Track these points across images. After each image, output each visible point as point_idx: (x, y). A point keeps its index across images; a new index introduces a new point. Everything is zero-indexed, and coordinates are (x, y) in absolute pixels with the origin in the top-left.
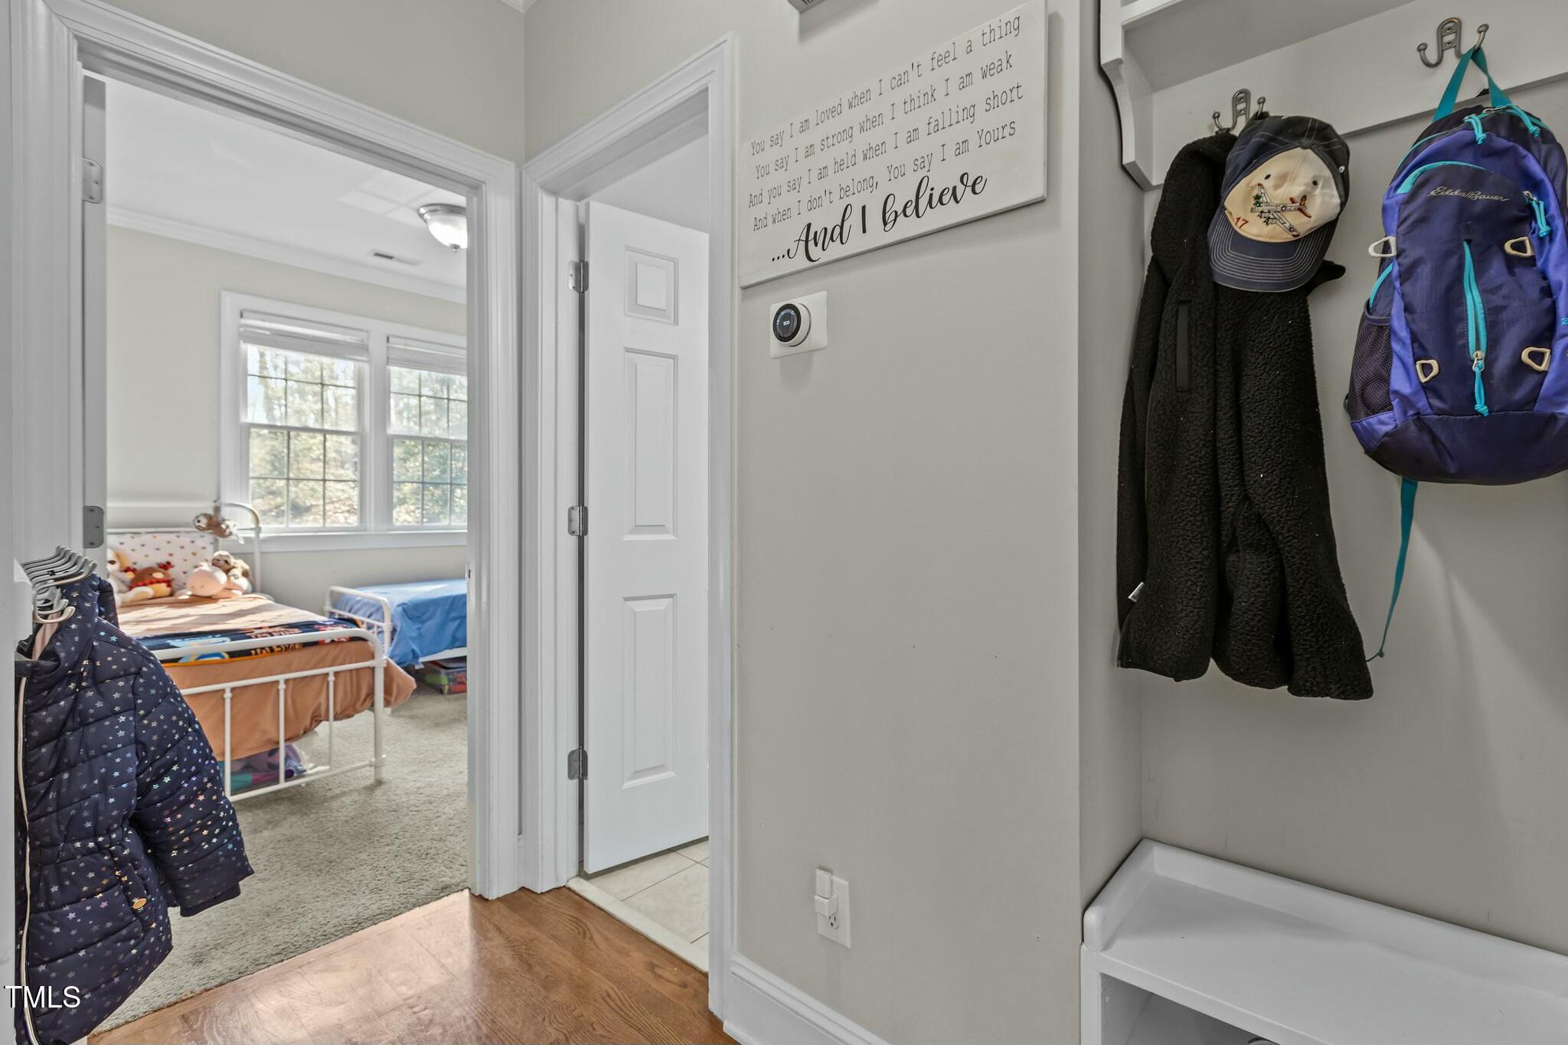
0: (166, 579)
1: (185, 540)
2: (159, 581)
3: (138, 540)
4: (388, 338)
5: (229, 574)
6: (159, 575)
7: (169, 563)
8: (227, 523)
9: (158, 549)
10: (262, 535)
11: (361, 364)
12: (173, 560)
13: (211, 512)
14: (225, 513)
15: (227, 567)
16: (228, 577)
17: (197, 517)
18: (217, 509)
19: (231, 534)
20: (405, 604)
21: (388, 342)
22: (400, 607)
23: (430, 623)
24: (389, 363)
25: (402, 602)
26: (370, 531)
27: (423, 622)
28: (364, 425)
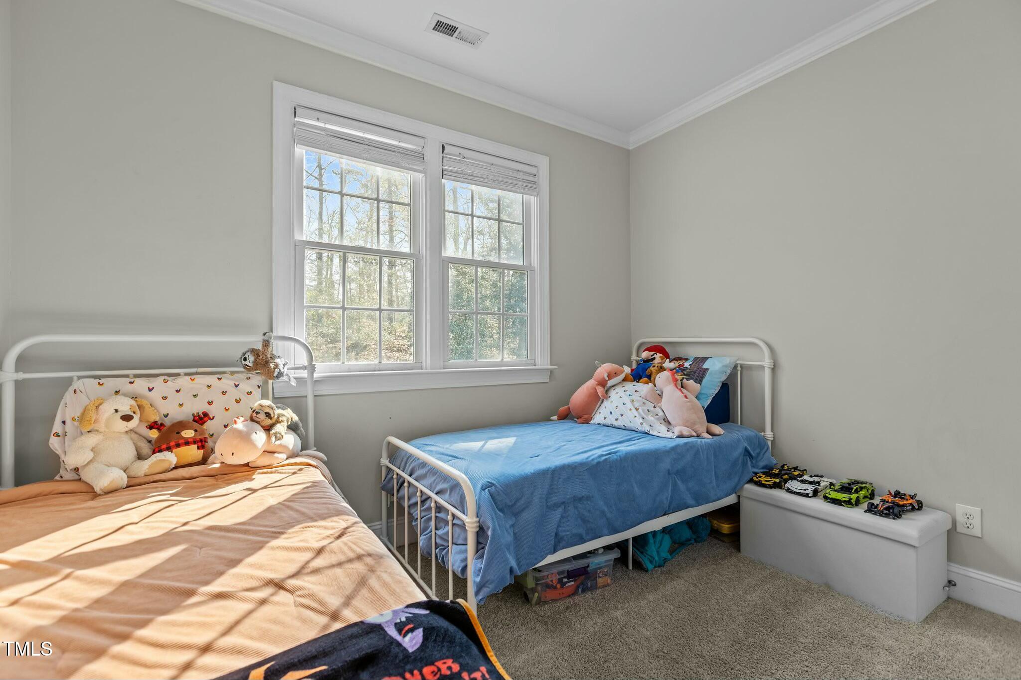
0: (198, 438)
1: (227, 383)
2: (187, 443)
3: (173, 384)
4: (443, 147)
5: (272, 432)
6: (188, 434)
7: (206, 414)
8: (277, 361)
9: (195, 396)
10: (316, 375)
11: (417, 174)
12: (212, 411)
13: (259, 347)
14: (277, 347)
15: (268, 422)
16: (269, 437)
17: (244, 354)
18: (266, 344)
19: (281, 374)
20: (493, 485)
21: (443, 151)
22: (487, 490)
23: (525, 515)
24: (444, 176)
25: (488, 482)
26: (426, 369)
27: (516, 515)
28: (419, 247)
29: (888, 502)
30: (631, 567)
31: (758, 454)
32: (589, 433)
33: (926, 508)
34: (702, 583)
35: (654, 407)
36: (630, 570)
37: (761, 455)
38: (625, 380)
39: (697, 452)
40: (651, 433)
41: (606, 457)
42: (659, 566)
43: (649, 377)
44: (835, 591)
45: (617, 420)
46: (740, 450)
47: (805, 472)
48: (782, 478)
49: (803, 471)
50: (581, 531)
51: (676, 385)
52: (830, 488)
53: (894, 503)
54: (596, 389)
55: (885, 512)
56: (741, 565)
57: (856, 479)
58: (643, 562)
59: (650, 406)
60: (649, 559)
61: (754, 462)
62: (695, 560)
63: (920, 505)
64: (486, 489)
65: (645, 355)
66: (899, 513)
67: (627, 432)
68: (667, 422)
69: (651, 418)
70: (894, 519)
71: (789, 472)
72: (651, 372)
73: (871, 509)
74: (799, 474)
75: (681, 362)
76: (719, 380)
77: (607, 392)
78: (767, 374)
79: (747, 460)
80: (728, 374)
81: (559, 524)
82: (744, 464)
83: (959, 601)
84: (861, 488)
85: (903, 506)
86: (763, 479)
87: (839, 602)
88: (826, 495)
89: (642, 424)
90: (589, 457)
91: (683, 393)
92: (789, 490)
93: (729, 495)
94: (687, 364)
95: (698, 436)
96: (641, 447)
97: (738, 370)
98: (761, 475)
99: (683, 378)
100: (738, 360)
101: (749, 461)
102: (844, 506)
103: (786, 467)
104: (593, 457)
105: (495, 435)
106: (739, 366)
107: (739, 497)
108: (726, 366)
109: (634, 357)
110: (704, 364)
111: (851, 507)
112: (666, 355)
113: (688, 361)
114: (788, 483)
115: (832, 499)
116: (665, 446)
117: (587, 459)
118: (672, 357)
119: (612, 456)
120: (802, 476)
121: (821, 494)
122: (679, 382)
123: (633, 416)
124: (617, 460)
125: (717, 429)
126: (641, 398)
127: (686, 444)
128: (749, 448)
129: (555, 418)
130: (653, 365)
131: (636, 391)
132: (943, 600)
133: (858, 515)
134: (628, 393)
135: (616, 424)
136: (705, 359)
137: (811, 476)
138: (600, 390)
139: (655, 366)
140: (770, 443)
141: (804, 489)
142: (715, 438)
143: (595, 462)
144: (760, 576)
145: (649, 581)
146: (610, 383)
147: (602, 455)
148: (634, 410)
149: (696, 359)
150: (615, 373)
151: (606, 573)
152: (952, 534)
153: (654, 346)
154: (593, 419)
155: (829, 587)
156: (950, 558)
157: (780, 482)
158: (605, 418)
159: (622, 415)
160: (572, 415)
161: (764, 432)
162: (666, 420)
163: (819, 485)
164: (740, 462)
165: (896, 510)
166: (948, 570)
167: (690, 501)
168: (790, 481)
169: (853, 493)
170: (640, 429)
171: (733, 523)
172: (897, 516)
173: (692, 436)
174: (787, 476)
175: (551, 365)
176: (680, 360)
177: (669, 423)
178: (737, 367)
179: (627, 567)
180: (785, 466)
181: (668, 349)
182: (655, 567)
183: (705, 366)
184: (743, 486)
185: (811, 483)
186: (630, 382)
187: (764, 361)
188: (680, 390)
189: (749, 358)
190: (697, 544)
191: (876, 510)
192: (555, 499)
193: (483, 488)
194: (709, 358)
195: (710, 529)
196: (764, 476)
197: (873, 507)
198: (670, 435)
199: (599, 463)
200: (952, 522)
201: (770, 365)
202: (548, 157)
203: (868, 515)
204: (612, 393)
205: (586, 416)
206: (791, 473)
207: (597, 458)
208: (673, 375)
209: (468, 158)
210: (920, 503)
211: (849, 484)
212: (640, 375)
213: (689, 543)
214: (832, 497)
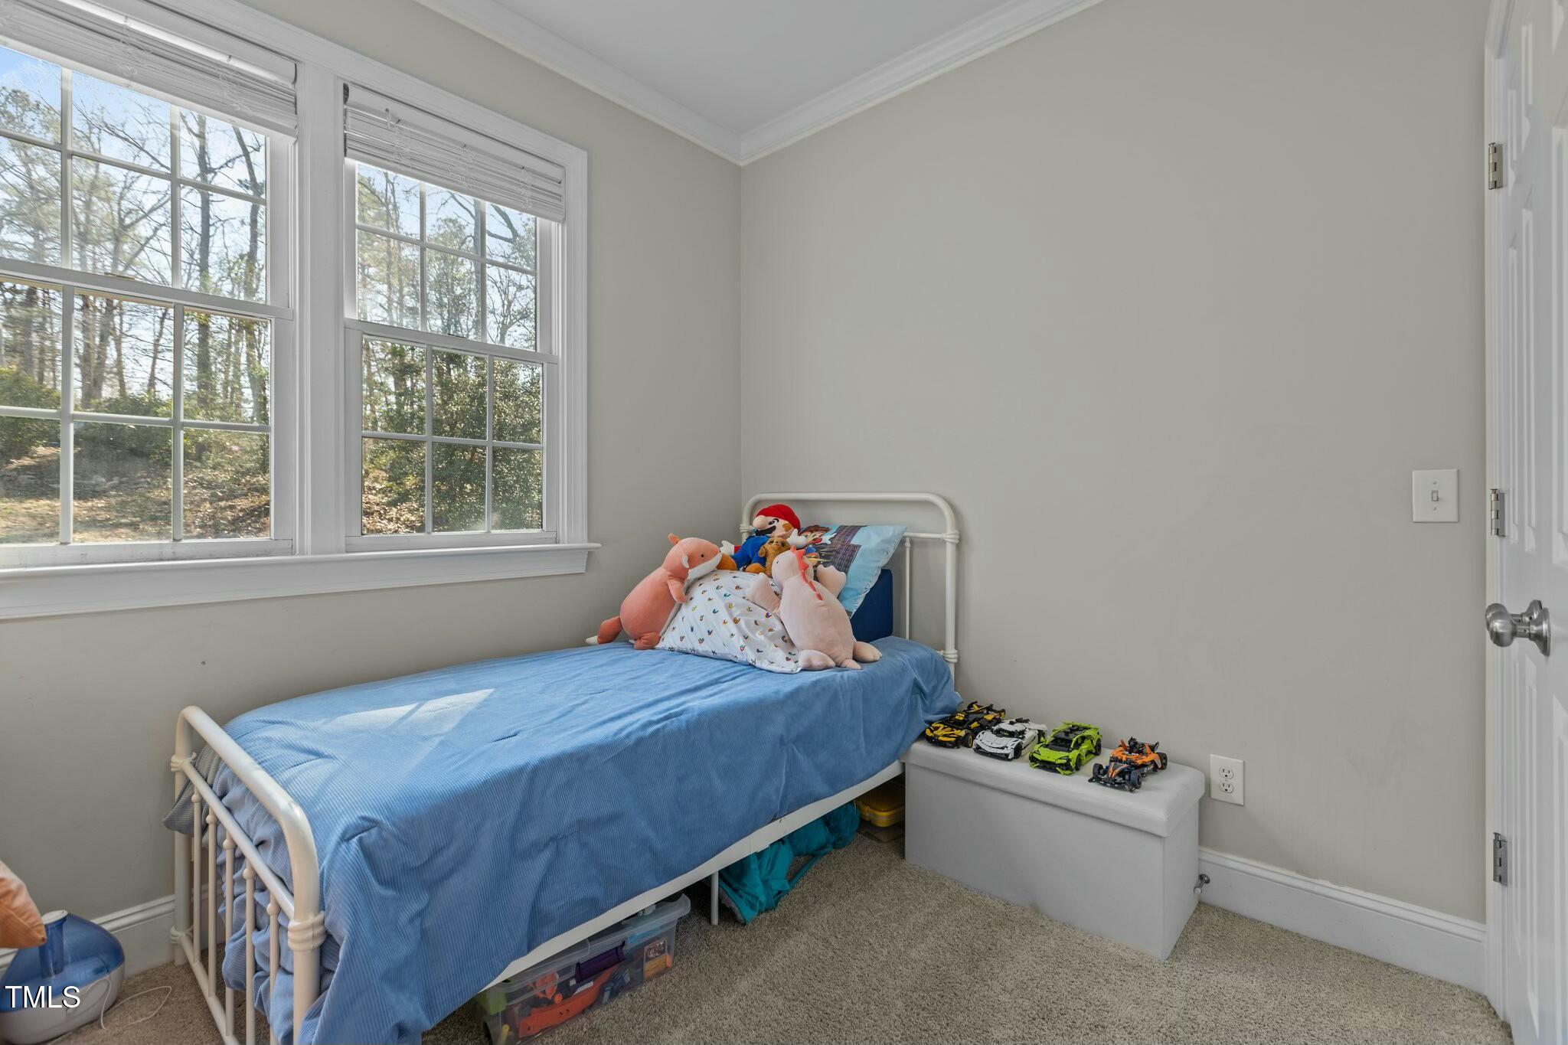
4: (346, 90)
11: (280, 136)
20: (374, 823)
21: (345, 100)
22: (355, 840)
23: (455, 883)
24: (348, 151)
25: (364, 818)
26: (302, 553)
27: (433, 886)
28: (288, 294)
29: (1121, 761)
30: (715, 920)
31: (935, 689)
32: (646, 670)
33: (1173, 764)
34: (839, 936)
35: (768, 616)
36: (714, 926)
37: (940, 687)
38: (721, 566)
39: (835, 697)
40: (758, 664)
41: (659, 726)
42: (767, 910)
43: (763, 561)
44: (1048, 917)
45: (701, 641)
46: (906, 684)
47: (1003, 714)
48: (969, 728)
49: (1000, 712)
50: (595, 891)
51: (804, 576)
52: (1039, 742)
53: (1130, 762)
54: (667, 585)
55: (1119, 779)
56: (905, 885)
57: (1075, 723)
58: (737, 909)
59: (760, 614)
60: (749, 901)
61: (927, 702)
62: (831, 885)
63: (1164, 761)
64: (353, 837)
65: (760, 521)
66: (1138, 780)
67: (718, 663)
68: (787, 641)
69: (759, 637)
70: (1131, 791)
71: (979, 716)
72: (767, 552)
73: (1099, 776)
74: (994, 718)
75: (817, 535)
76: (875, 565)
77: (688, 590)
78: (950, 552)
79: (917, 700)
80: (890, 555)
81: (542, 886)
82: (912, 708)
83: (1213, 907)
84: (1083, 738)
85: (1144, 765)
86: (941, 732)
87: (1052, 939)
88: (1035, 755)
89: (742, 648)
90: (621, 730)
91: (815, 590)
92: (979, 750)
93: (888, 765)
94: (826, 538)
95: (838, 666)
96: (731, 698)
97: (906, 548)
98: (938, 725)
99: (819, 563)
100: (906, 530)
101: (919, 698)
102: (1059, 772)
103: (976, 708)
104: (629, 729)
105: (452, 685)
106: (908, 540)
107: (903, 765)
108: (887, 541)
109: (745, 527)
110: (852, 538)
111: (1069, 775)
112: (795, 523)
113: (829, 533)
114: (977, 737)
115: (1043, 761)
116: (777, 692)
117: (615, 734)
118: (803, 526)
119: (672, 723)
120: (999, 721)
121: (1026, 753)
122: (811, 570)
123: (729, 635)
124: (679, 730)
125: (869, 651)
126: (744, 601)
127: (815, 683)
128: (920, 680)
129: (594, 639)
130: (770, 540)
131: (738, 588)
132: (1193, 909)
133: (1078, 787)
134: (723, 591)
135: (701, 648)
136: (854, 529)
137: (1012, 723)
138: (674, 587)
139: (772, 542)
140: (952, 668)
141: (1001, 746)
142: (867, 668)
143: (631, 741)
144: (933, 903)
145: (746, 946)
146: (693, 574)
147: (651, 723)
148: (731, 624)
149: (841, 529)
150: (702, 556)
151: (662, 948)
152: (1205, 802)
153: (774, 507)
154: (661, 639)
155: (1036, 909)
156: (1203, 839)
157: (967, 735)
158: (682, 638)
159: (710, 633)
160: (625, 633)
161: (944, 650)
162: (786, 638)
163: (1023, 738)
164: (906, 704)
165: (1134, 775)
166: (1199, 859)
167: (820, 787)
168: (981, 733)
169: (1073, 749)
170: (740, 657)
171: (894, 809)
172: (1135, 786)
173: (827, 668)
174: (976, 723)
175: (589, 541)
176: (817, 531)
177: (792, 644)
178: (905, 542)
179: (709, 920)
180: (974, 705)
181: (798, 512)
182: (760, 912)
183: (855, 541)
184: (910, 745)
185: (1011, 734)
186: (729, 571)
187: (945, 532)
188: (811, 585)
189: (923, 528)
190: (838, 851)
191: (1105, 776)
192: (532, 834)
193: (347, 836)
194: (861, 527)
195: (858, 822)
196: (942, 726)
197: (1101, 772)
198: (789, 667)
199: (639, 741)
200: (1206, 783)
201: (954, 539)
202: (585, 152)
203: (1094, 785)
204: (697, 592)
205: (647, 636)
206: (983, 718)
207: (638, 730)
208: (800, 557)
209: (406, 123)
210: (1163, 757)
211: (1067, 733)
212: (748, 557)
213: (822, 852)
214: (1043, 759)
